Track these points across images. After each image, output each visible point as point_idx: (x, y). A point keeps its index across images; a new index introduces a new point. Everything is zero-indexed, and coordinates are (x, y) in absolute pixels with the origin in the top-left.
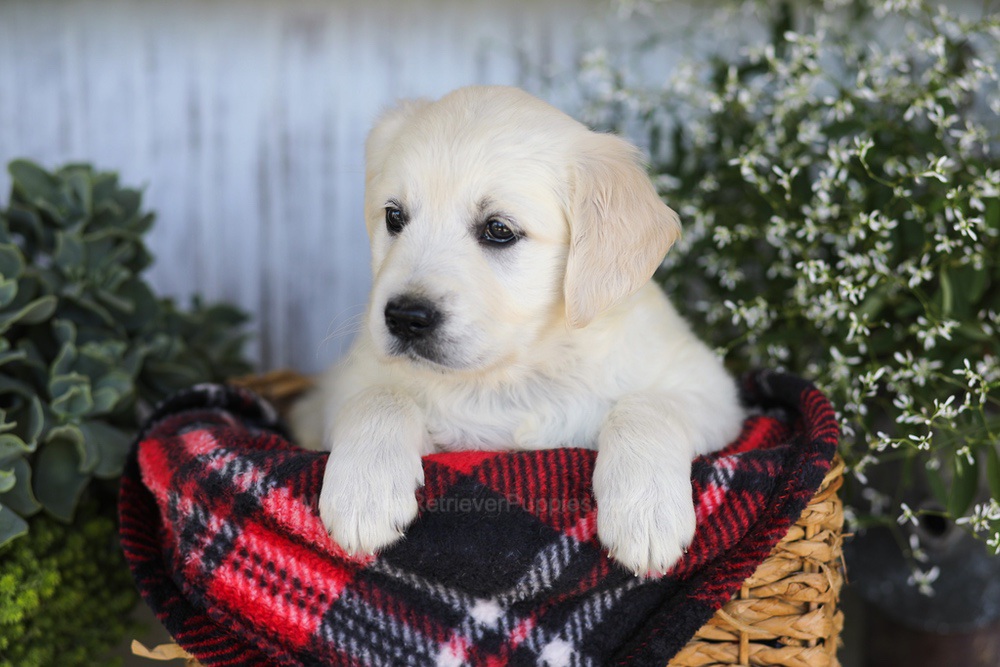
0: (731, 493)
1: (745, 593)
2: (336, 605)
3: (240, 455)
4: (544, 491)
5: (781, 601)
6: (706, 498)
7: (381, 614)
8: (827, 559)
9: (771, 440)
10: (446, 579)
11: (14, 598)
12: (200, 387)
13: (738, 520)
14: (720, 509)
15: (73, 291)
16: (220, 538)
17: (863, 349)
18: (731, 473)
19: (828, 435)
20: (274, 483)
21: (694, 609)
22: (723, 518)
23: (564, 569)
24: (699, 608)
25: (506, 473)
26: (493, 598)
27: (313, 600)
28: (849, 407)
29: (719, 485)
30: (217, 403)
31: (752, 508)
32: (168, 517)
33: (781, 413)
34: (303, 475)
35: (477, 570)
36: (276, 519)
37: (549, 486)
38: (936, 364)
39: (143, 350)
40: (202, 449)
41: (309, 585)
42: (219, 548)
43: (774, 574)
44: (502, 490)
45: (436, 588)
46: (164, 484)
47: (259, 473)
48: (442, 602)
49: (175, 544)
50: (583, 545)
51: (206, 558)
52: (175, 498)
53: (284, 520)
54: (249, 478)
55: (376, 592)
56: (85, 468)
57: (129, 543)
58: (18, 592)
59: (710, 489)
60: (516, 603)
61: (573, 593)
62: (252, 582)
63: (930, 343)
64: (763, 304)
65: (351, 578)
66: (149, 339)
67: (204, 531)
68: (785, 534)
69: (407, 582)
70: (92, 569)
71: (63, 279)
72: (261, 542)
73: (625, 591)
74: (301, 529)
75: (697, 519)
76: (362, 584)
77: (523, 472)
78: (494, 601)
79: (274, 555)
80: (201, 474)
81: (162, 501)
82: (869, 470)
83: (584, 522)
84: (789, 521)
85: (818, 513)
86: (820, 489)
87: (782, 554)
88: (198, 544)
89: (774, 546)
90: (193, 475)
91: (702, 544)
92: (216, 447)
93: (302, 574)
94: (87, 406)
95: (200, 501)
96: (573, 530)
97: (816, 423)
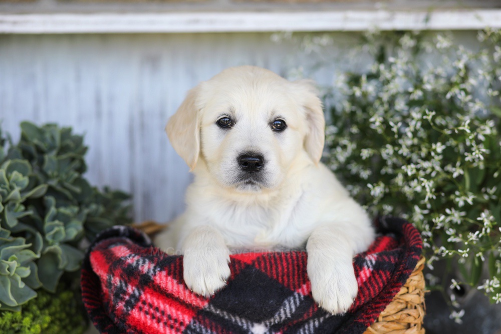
0: (374, 271)
1: (380, 319)
2: (188, 327)
3: (142, 256)
4: (286, 272)
5: (397, 323)
6: (362, 274)
7: (209, 331)
8: (418, 302)
9: (390, 247)
10: (241, 314)
11: (29, 329)
12: (116, 227)
13: (378, 284)
14: (369, 279)
15: (54, 183)
16: (133, 296)
17: (429, 206)
18: (374, 262)
19: (418, 244)
20: (159, 269)
21: (358, 326)
22: (371, 283)
23: (297, 308)
24: (360, 326)
25: (268, 264)
26: (263, 323)
27: (177, 325)
28: (424, 233)
29: (369, 267)
30: (124, 235)
31: (384, 278)
32: (106, 287)
33: (393, 235)
34: (172, 265)
35: (256, 309)
36: (160, 286)
37: (288, 269)
38: (463, 214)
39: (86, 211)
40: (123, 254)
41: (175, 318)
42: (133, 301)
43: (394, 309)
44: (266, 271)
45: (235, 318)
46: (105, 271)
47: (151, 265)
48: (238, 326)
49: (110, 300)
50: (305, 297)
51: (126, 306)
52: (110, 277)
53: (164, 287)
54: (147, 267)
55: (207, 321)
56: (61, 266)
57: (87, 300)
58: (31, 326)
59: (364, 269)
60: (273, 325)
61: (300, 320)
62: (148, 316)
63: (461, 204)
64: (382, 185)
65: (195, 314)
66: (87, 206)
67: (125, 293)
68: (399, 290)
69: (221, 315)
70: (64, 315)
71: (47, 177)
72: (152, 298)
73: (325, 319)
74: (172, 291)
75: (358, 284)
76: (200, 317)
77: (276, 263)
78: (263, 324)
79: (159, 304)
80: (124, 266)
81: (104, 279)
82: (434, 263)
83: (305, 286)
84: (401, 284)
85: (414, 280)
86: (415, 269)
87: (398, 300)
88: (122, 299)
89: (394, 296)
90: (119, 266)
91: (362, 296)
92: (130, 253)
93: (172, 313)
94: (62, 237)
95: (123, 279)
96: (300, 290)
97: (411, 238)
